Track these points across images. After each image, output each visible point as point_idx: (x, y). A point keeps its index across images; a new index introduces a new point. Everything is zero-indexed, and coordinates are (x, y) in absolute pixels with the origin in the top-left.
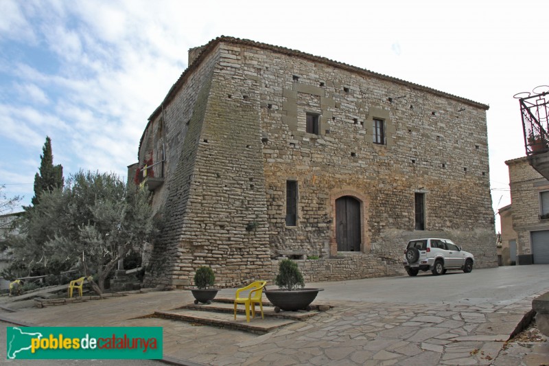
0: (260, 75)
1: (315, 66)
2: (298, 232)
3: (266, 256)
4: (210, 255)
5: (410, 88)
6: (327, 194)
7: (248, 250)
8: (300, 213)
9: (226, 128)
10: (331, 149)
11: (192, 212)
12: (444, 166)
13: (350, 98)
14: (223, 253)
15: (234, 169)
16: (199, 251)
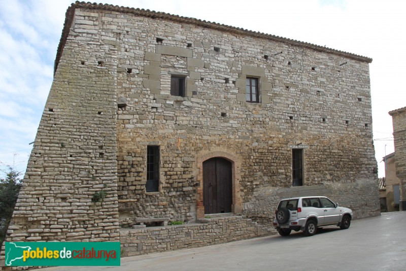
0: (120, 39)
1: (182, 27)
2: (160, 198)
3: (113, 227)
4: (47, 230)
5: (287, 44)
6: (193, 157)
7: (92, 222)
8: (163, 179)
9: (76, 96)
10: (199, 111)
11: (29, 186)
12: (324, 120)
13: (221, 58)
14: (63, 226)
15: (82, 137)
16: (35, 226)
